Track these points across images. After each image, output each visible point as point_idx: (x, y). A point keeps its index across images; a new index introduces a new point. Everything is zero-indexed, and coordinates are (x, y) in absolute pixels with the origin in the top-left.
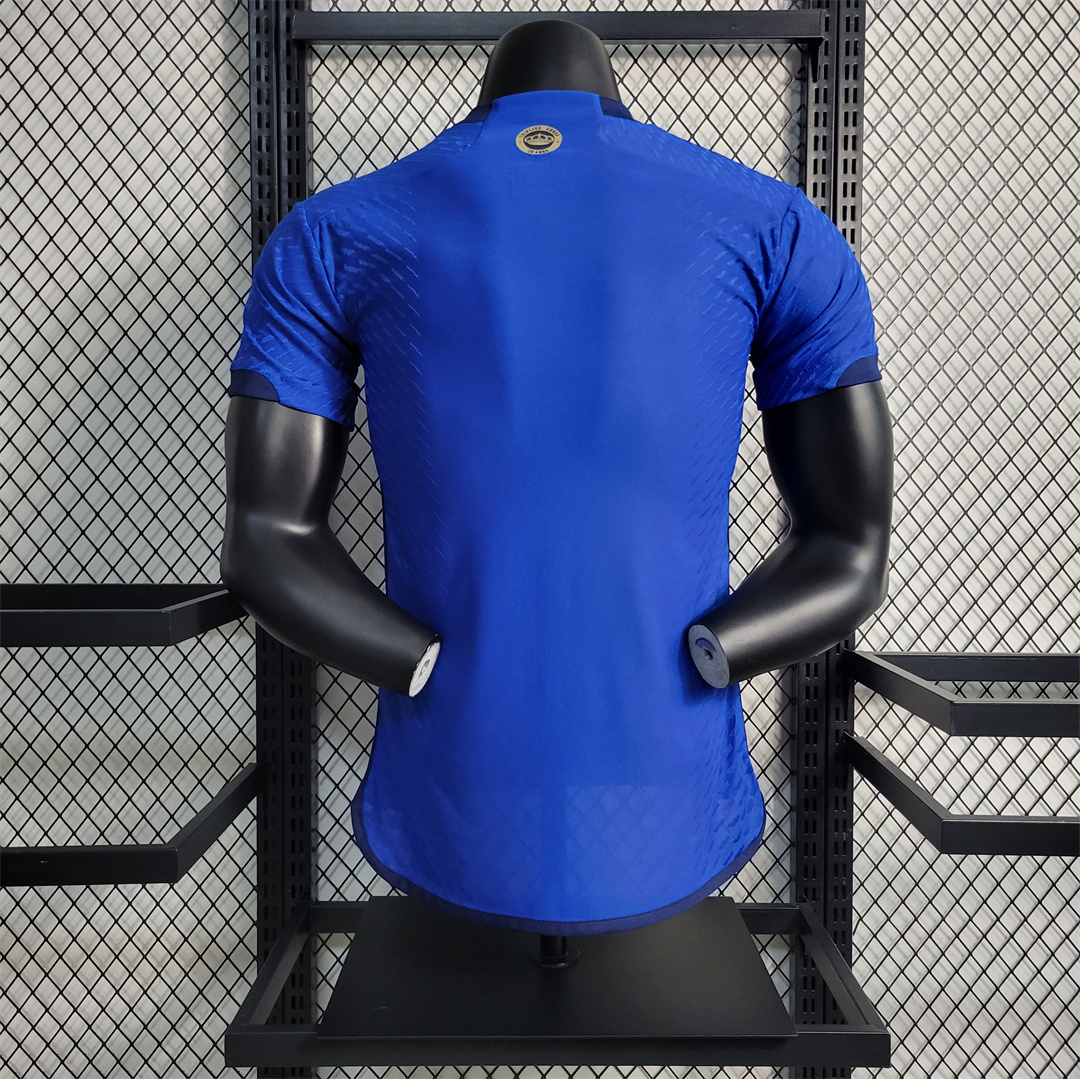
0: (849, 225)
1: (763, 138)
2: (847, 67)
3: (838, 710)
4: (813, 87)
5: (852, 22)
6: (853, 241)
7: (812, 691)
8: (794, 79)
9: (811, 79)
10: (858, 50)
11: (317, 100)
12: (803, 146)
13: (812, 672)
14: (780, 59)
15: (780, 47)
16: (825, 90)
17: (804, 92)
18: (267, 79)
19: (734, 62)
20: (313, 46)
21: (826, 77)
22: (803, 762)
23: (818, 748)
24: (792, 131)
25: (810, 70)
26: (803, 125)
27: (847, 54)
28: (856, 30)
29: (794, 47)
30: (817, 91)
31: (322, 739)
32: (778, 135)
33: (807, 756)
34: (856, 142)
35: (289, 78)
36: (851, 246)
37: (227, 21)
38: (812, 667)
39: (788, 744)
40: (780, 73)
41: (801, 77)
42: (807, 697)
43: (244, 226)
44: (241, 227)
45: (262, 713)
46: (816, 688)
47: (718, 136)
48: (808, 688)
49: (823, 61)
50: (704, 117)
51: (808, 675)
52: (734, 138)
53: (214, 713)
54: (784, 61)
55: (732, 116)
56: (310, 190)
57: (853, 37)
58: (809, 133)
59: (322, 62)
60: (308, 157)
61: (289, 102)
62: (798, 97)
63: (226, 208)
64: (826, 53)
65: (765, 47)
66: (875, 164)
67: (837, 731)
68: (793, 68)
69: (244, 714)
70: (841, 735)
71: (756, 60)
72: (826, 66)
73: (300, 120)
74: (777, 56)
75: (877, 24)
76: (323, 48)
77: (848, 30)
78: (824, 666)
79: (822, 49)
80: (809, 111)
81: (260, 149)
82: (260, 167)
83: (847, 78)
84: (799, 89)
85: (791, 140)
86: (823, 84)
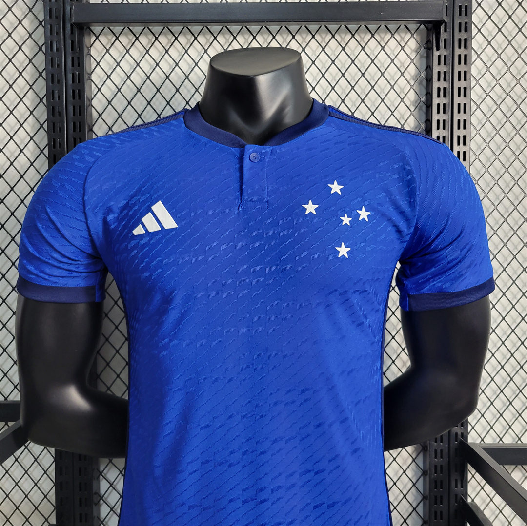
0: (462, 148)
1: (401, 88)
2: (460, 40)
3: (456, 481)
4: (436, 53)
5: (463, 9)
6: (464, 160)
7: (439, 469)
8: (422, 48)
9: (435, 48)
10: (467, 28)
11: (94, 64)
12: (429, 94)
13: (439, 455)
14: (412, 35)
15: (413, 26)
16: (445, 56)
17: (429, 57)
18: (57, 50)
19: (381, 37)
20: (91, 27)
21: (445, 47)
22: (433, 517)
23: (443, 507)
24: (420, 83)
25: (434, 42)
26: (429, 80)
27: (460, 31)
28: (466, 14)
29: (422, 26)
30: (439, 56)
31: (101, 501)
32: (412, 86)
33: (436, 512)
34: (466, 92)
35: (72, 49)
36: (463, 163)
37: (30, 10)
38: (439, 451)
39: (422, 502)
40: (413, 44)
41: (428, 47)
42: (436, 473)
43: (44, 151)
44: (42, 151)
45: (59, 485)
46: (441, 466)
47: (370, 87)
48: (436, 467)
49: (443, 36)
50: (361, 74)
51: (436, 458)
52: (381, 89)
53: (27, 484)
54: (415, 36)
55: (380, 74)
56: (89, 126)
57: (463, 19)
58: (434, 85)
59: (97, 38)
60: (87, 103)
61: (73, 65)
62: (424, 61)
63: (32, 138)
64: (445, 31)
65: (403, 26)
66: (478, 107)
67: (456, 496)
68: (422, 40)
69: (47, 485)
70: (458, 499)
71: (396, 36)
72: (445, 40)
73: (80, 78)
74: (411, 32)
75: (479, 10)
76: (97, 29)
77: (460, 14)
78: (447, 451)
79: (442, 28)
80: (434, 70)
81: (53, 99)
82: (53, 111)
83: (460, 47)
84: (425, 55)
85: (420, 90)
86: (443, 52)
